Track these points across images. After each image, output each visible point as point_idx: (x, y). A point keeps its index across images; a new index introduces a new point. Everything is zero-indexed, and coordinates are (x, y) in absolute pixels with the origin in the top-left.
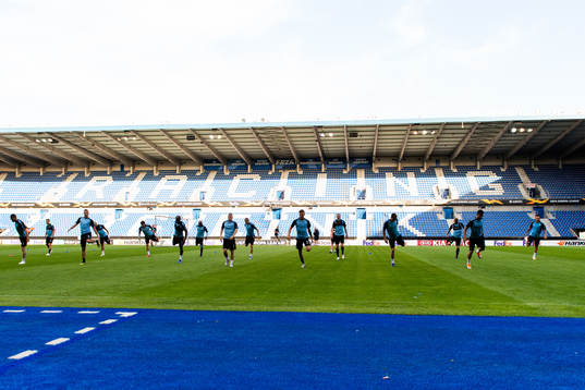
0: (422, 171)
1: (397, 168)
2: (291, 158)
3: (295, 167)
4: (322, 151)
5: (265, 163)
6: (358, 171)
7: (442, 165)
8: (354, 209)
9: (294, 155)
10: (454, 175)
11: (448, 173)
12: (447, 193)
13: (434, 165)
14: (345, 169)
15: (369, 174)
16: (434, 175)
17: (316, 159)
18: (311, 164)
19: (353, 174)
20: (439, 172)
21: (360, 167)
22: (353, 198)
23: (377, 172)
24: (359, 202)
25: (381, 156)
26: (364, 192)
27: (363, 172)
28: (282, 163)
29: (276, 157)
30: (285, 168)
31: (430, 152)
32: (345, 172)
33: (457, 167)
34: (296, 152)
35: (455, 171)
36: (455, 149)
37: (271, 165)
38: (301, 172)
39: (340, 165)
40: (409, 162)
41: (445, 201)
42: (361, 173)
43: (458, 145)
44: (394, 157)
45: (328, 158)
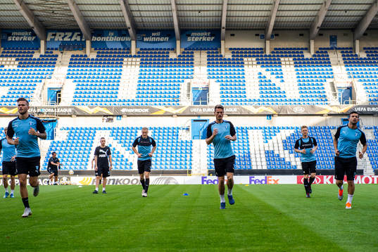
0: (307, 55)
1: (263, 50)
2: (76, 30)
3: (82, 46)
4: (132, 17)
5: (26, 37)
6: (196, 55)
7: (340, 44)
8: (187, 122)
9: (80, 23)
10: (360, 62)
11: (350, 59)
12: (349, 93)
13: (327, 45)
14: (174, 49)
15: (215, 59)
16: (328, 63)
17: (121, 31)
18: (112, 40)
19: (186, 60)
20: (335, 57)
21: (199, 46)
22: (186, 102)
23: (229, 56)
24: (197, 110)
25: (236, 29)
26: (206, 91)
27: (204, 55)
28: (59, 38)
29: (47, 28)
30: (64, 47)
31: (319, 23)
32: (172, 56)
33: (366, 49)
34: (83, 17)
35: (363, 55)
36: (363, 17)
37: (37, 41)
38: (93, 55)
39: (164, 43)
40: (285, 39)
41: (345, 108)
42: (201, 57)
43: (367, 11)
44: (259, 30)
45: (142, 31)
